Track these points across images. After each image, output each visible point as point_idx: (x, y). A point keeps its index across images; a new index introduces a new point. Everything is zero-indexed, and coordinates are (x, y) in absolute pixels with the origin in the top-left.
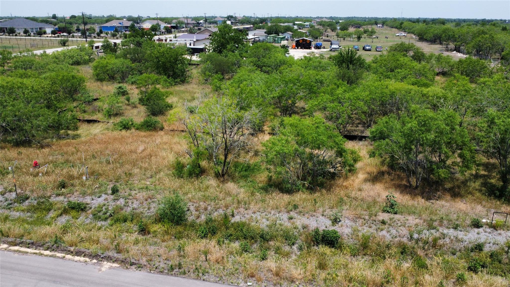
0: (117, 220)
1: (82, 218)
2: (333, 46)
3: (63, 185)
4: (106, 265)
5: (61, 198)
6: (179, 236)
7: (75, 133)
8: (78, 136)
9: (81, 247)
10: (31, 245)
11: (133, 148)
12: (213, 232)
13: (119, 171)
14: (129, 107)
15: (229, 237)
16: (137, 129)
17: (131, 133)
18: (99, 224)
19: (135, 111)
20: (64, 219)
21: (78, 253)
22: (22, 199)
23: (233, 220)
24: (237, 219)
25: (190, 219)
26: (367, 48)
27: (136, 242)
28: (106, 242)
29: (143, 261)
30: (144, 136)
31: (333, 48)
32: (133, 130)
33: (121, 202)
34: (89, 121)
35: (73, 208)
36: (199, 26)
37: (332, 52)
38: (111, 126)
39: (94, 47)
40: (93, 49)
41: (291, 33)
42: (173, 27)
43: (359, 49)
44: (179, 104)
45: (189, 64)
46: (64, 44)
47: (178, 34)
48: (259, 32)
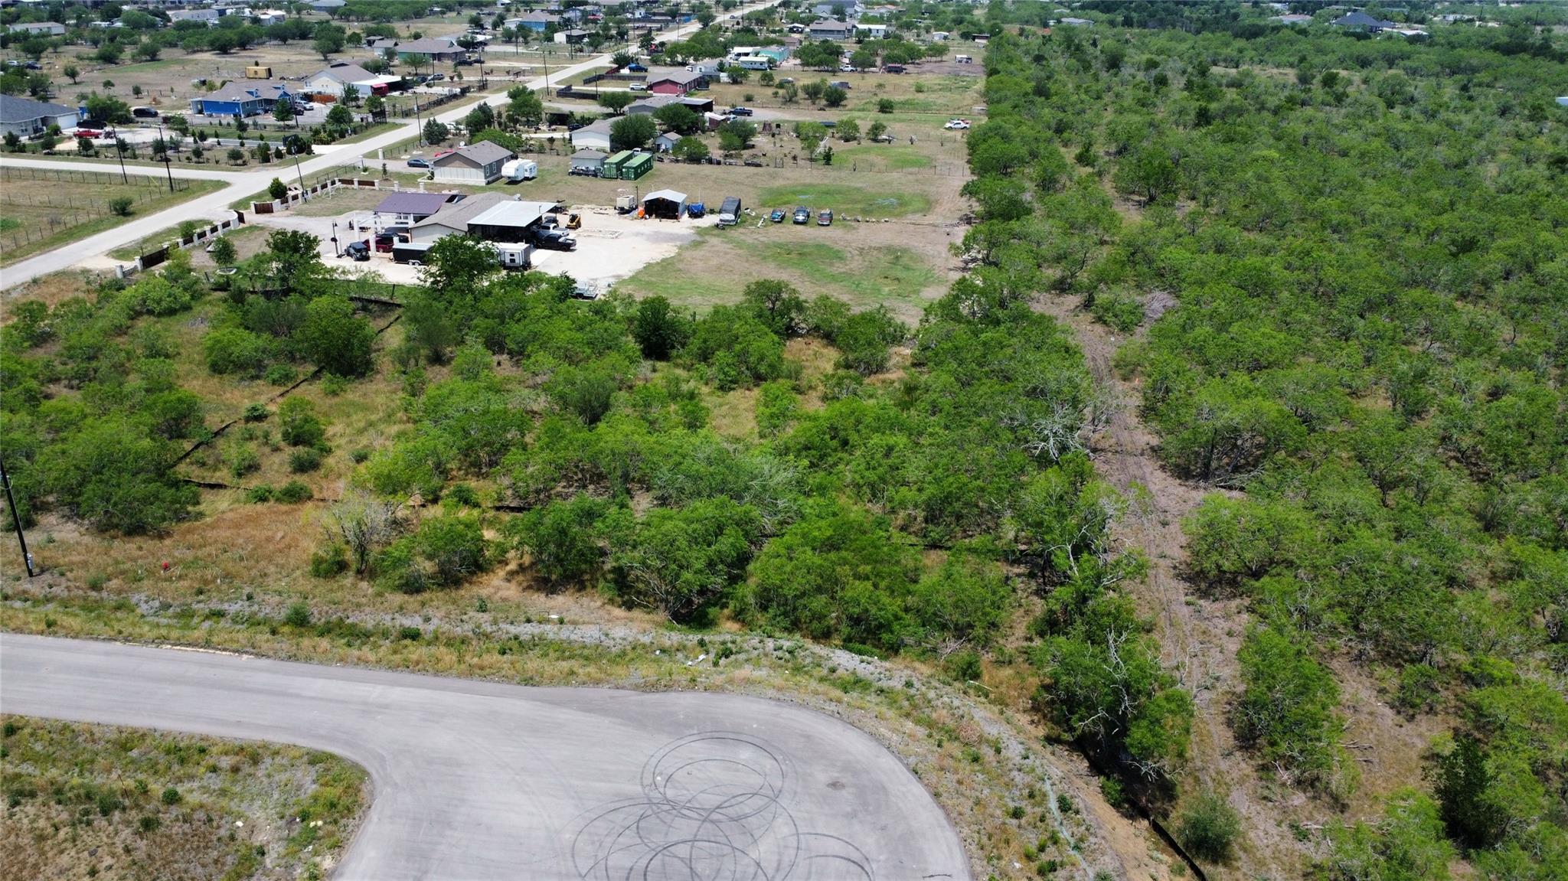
0: (252, 624)
1: (222, 623)
2: (723, 216)
3: (200, 592)
4: (245, 657)
5: (201, 605)
6: (301, 635)
7: (198, 508)
8: (200, 515)
9: (226, 646)
10: (189, 645)
11: (270, 533)
12: (329, 632)
13: (254, 572)
14: (267, 450)
15: (339, 636)
16: (278, 500)
17: (269, 509)
18: (238, 627)
19: (277, 458)
20: (207, 624)
21: (225, 650)
22: (166, 606)
23: (347, 622)
25: (313, 621)
26: (801, 218)
27: (268, 641)
28: (244, 642)
29: (271, 653)
30: (286, 513)
31: (722, 221)
32: (272, 502)
33: (256, 608)
34: (212, 486)
35: (214, 614)
36: (470, 64)
37: (716, 232)
38: (242, 495)
39: (195, 238)
40: (192, 241)
41: (674, 136)
42: (392, 87)
43: (783, 218)
44: (343, 441)
45: (388, 306)
46: (124, 211)
47: (402, 125)
48: (594, 140)
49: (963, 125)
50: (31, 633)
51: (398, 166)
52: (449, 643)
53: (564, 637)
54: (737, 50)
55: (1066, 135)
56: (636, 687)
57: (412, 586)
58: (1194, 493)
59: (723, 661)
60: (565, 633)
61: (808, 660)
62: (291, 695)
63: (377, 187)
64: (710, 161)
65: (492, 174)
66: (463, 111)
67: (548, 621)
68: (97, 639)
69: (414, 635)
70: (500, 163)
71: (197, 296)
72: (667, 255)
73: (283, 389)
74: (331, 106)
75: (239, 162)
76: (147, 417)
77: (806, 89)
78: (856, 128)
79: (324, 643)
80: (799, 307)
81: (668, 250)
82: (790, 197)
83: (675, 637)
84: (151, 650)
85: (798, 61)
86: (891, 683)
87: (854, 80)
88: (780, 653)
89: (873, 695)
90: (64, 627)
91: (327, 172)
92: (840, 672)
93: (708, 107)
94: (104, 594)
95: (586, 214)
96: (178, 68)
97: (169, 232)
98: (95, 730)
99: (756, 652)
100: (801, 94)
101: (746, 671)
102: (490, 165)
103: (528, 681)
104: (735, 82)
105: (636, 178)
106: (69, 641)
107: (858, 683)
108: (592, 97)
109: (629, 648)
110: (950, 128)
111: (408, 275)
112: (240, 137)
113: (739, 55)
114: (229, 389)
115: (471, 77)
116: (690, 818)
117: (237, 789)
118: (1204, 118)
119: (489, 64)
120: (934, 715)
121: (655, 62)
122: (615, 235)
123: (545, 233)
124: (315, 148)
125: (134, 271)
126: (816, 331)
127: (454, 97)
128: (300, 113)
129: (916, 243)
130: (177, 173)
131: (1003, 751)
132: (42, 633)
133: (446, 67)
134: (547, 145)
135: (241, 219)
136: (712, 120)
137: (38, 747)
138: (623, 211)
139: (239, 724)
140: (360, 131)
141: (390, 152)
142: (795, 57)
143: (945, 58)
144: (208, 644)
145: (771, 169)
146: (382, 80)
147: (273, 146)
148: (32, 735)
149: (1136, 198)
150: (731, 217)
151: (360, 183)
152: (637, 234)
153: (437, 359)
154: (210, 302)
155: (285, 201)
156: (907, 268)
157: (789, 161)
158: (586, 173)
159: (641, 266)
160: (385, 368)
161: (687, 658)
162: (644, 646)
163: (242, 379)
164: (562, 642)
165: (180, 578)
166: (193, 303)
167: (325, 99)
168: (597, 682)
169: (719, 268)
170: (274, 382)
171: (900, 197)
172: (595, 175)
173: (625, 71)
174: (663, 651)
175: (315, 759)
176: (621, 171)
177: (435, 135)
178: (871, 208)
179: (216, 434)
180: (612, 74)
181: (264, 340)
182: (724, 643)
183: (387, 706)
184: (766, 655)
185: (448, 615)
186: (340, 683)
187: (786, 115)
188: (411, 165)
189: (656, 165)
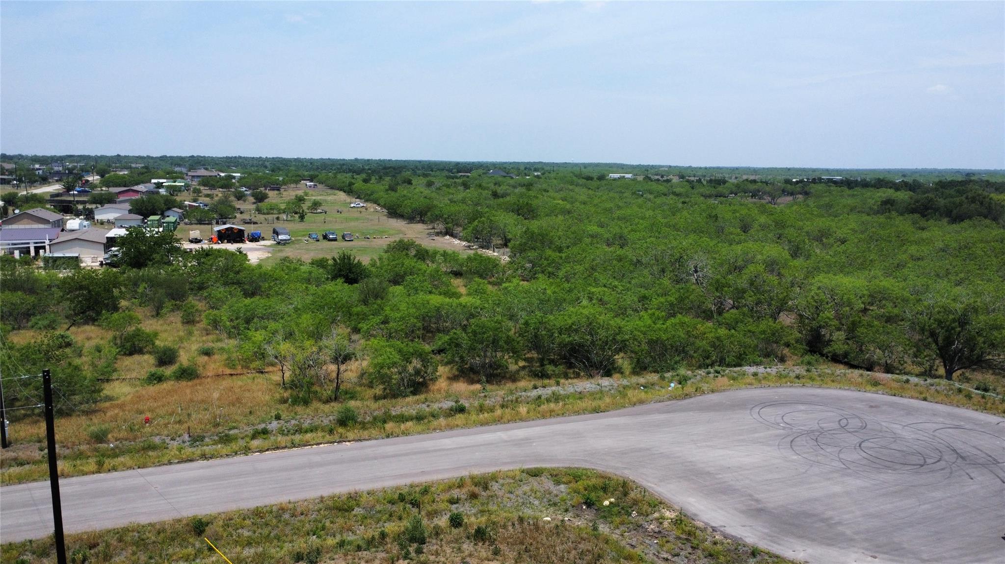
2: (280, 237)
8: (113, 397)
24: (393, 414)
25: (359, 420)
26: (331, 237)
31: (281, 240)
37: (280, 245)
38: (135, 382)
41: (178, 210)
43: (318, 238)
48: (115, 214)
49: (361, 205)
67: (550, 386)
70: (61, 222)
88: (713, 375)
105: (175, 229)
109: (621, 389)
110: (354, 207)
131: (910, 382)
136: (190, 206)
138: (196, 241)
173: (74, 192)
174: (644, 386)
176: (162, 226)
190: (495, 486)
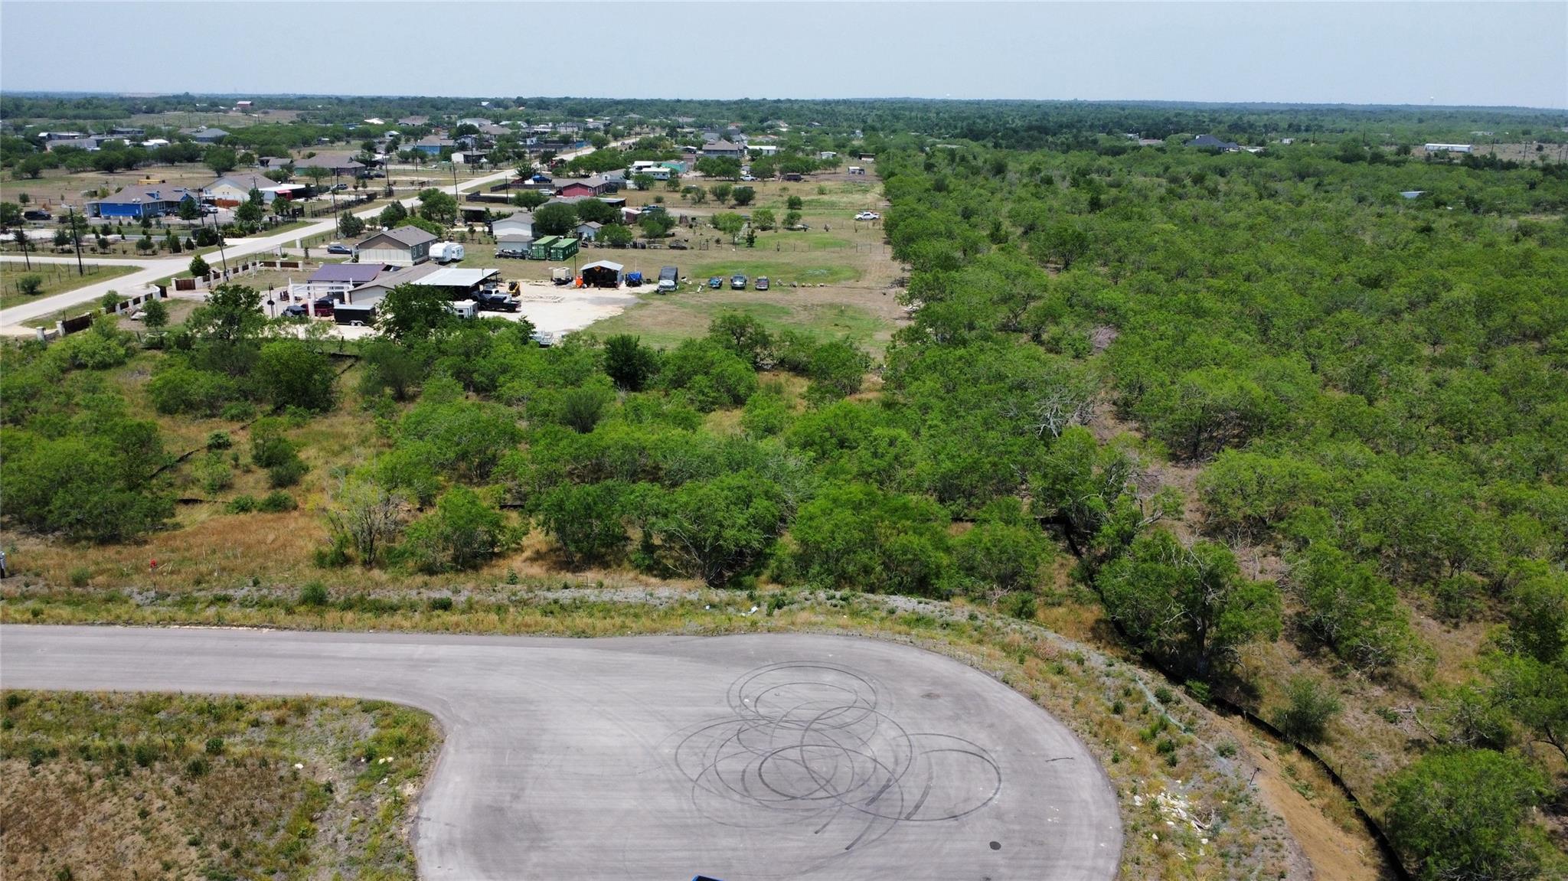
0: (264, 606)
1: (230, 607)
3: (199, 582)
4: (265, 630)
5: (203, 593)
6: (322, 612)
7: (173, 520)
8: (177, 526)
9: (242, 622)
10: (200, 624)
11: (260, 537)
12: (352, 607)
14: (238, 472)
15: (364, 610)
16: (260, 510)
17: (253, 517)
18: (249, 608)
19: (250, 479)
20: (214, 607)
21: (241, 626)
22: (163, 596)
23: (369, 598)
24: (372, 597)
25: (331, 600)
26: (738, 283)
27: (286, 618)
28: (260, 620)
29: (294, 626)
30: (273, 520)
32: (255, 512)
33: (265, 592)
34: (186, 502)
35: (219, 600)
36: (371, 178)
37: (658, 296)
38: (222, 507)
39: (118, 307)
40: (114, 311)
41: (595, 225)
42: (296, 194)
43: (721, 284)
44: (320, 462)
45: (337, 358)
46: (31, 289)
47: (312, 224)
48: (516, 229)
49: (872, 216)
50: (16, 622)
51: (320, 252)
52: (488, 609)
53: (607, 599)
54: (638, 163)
55: (973, 220)
56: (696, 633)
57: (430, 570)
58: (1188, 472)
59: (776, 612)
60: (606, 596)
61: (865, 605)
62: (325, 657)
63: (300, 268)
64: (635, 246)
65: (419, 256)
66: (375, 212)
67: (587, 587)
68: (93, 624)
69: (445, 606)
70: (426, 246)
71: (131, 353)
72: (614, 314)
73: (242, 424)
74: (236, 209)
75: (149, 252)
76: (107, 440)
77: (714, 192)
78: (773, 220)
79: (349, 616)
80: (765, 341)
81: (615, 311)
82: (722, 270)
83: (722, 595)
84: (158, 630)
85: (698, 174)
86: (955, 618)
87: (757, 187)
88: (834, 602)
89: (939, 630)
90: (50, 616)
91: (246, 258)
92: (899, 612)
93: (623, 204)
94: (91, 589)
95: (524, 287)
96: (61, 184)
97: (86, 305)
98: (113, 697)
99: (809, 603)
100: (709, 197)
101: (804, 616)
102: (417, 246)
103: (581, 634)
104: (641, 188)
105: (565, 258)
106: (61, 628)
107: (920, 620)
108: (504, 201)
109: (676, 605)
110: (860, 219)
111: (352, 332)
112: (144, 233)
113: (640, 168)
114: (183, 426)
115: (373, 187)
116: (790, 728)
117: (287, 739)
118: (1095, 205)
119: (392, 179)
120: (1007, 640)
121: (557, 175)
122: (557, 300)
123: (488, 297)
124: (225, 240)
125: (54, 336)
126: (782, 364)
127: (360, 202)
128: (203, 214)
129: (858, 301)
130: (86, 261)
131: (1086, 663)
132: (28, 622)
133: (349, 179)
134: (469, 236)
135: (163, 293)
136: (628, 214)
137: (48, 717)
138: (560, 282)
139: (274, 684)
140: (271, 228)
141: (307, 244)
142: (695, 169)
143: (838, 170)
144: (220, 622)
145: (696, 251)
146: (286, 188)
147: (183, 240)
148: (40, 706)
149: (1053, 266)
150: (670, 283)
151: (283, 265)
152: (580, 299)
153: (401, 397)
154: (144, 358)
155: (207, 279)
156: (853, 318)
157: (714, 245)
158: (513, 256)
159: (590, 322)
160: (346, 405)
161: (739, 611)
162: (692, 604)
163: (196, 418)
164: (605, 603)
165: (172, 573)
166: (126, 360)
167: (228, 204)
168: (654, 632)
169: (669, 323)
170: (232, 418)
171: (829, 269)
172: (523, 257)
173: (530, 182)
174: (713, 606)
175: (368, 708)
176: (549, 254)
177: (351, 229)
178: (802, 277)
179: (181, 459)
180: (518, 183)
181: (221, 379)
182: (773, 596)
183: (437, 661)
184: (820, 604)
185: (478, 587)
186: (378, 646)
187: (700, 213)
188: (331, 251)
189: (581, 250)
190: (316, 714)
